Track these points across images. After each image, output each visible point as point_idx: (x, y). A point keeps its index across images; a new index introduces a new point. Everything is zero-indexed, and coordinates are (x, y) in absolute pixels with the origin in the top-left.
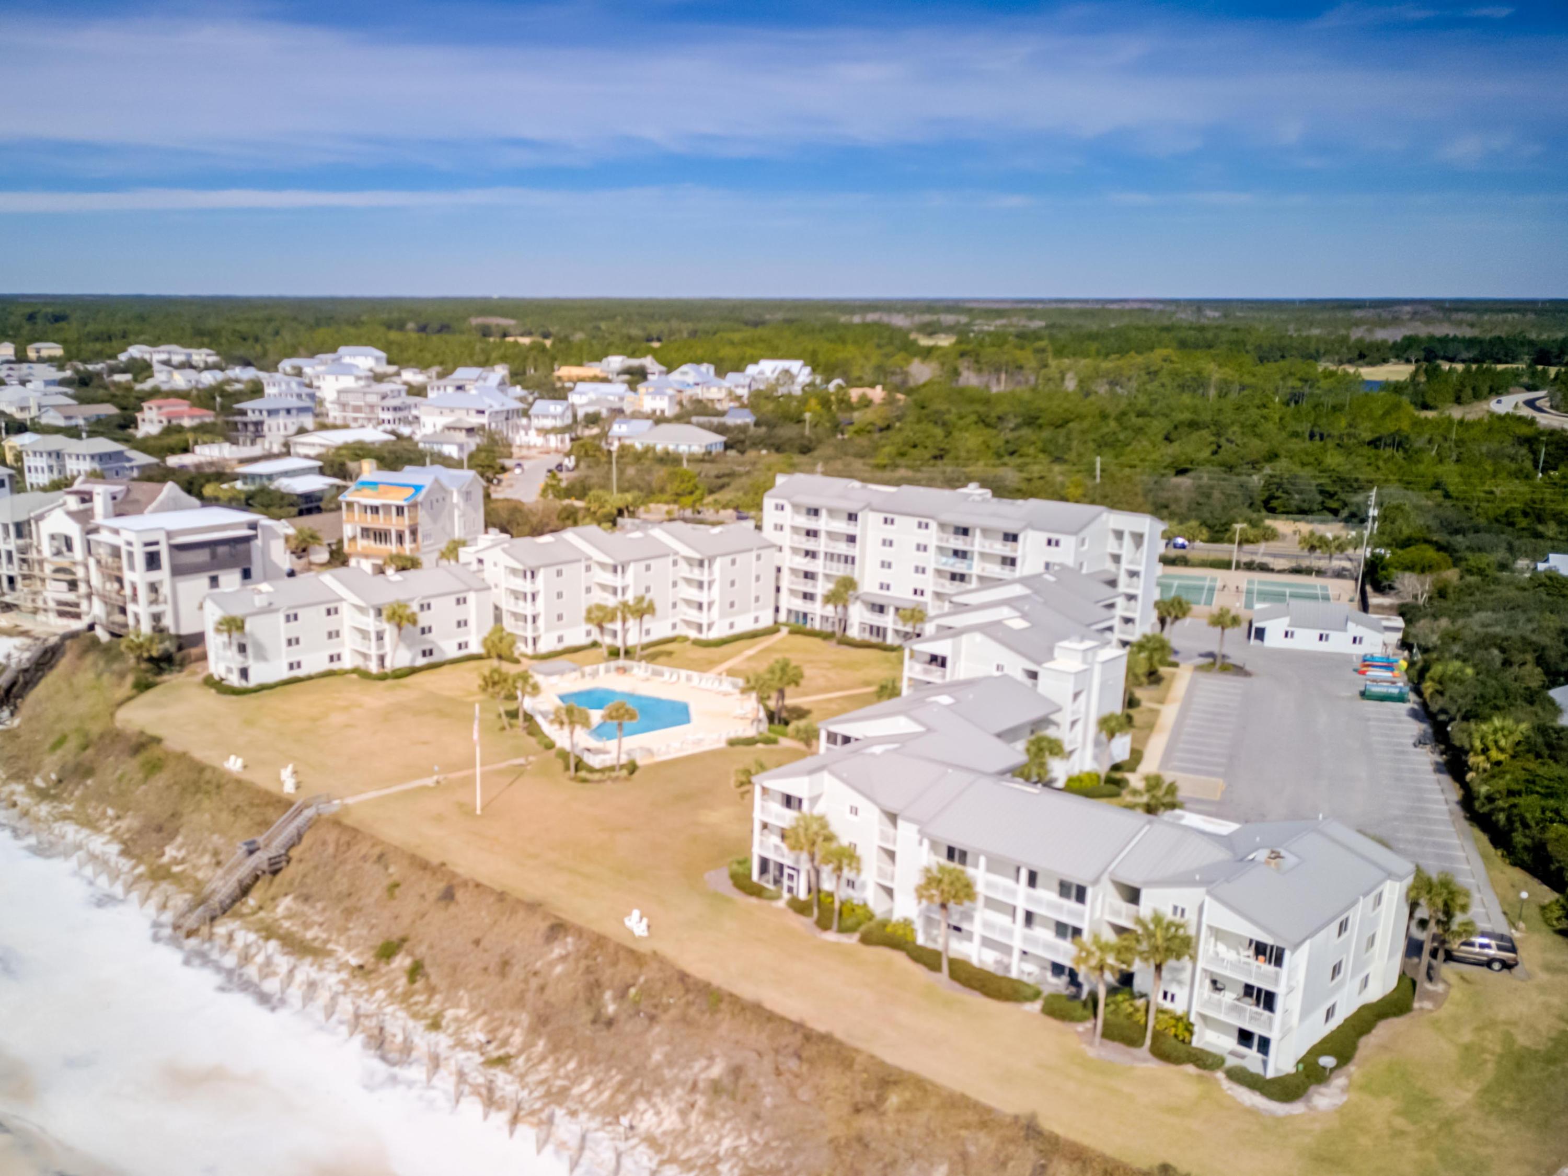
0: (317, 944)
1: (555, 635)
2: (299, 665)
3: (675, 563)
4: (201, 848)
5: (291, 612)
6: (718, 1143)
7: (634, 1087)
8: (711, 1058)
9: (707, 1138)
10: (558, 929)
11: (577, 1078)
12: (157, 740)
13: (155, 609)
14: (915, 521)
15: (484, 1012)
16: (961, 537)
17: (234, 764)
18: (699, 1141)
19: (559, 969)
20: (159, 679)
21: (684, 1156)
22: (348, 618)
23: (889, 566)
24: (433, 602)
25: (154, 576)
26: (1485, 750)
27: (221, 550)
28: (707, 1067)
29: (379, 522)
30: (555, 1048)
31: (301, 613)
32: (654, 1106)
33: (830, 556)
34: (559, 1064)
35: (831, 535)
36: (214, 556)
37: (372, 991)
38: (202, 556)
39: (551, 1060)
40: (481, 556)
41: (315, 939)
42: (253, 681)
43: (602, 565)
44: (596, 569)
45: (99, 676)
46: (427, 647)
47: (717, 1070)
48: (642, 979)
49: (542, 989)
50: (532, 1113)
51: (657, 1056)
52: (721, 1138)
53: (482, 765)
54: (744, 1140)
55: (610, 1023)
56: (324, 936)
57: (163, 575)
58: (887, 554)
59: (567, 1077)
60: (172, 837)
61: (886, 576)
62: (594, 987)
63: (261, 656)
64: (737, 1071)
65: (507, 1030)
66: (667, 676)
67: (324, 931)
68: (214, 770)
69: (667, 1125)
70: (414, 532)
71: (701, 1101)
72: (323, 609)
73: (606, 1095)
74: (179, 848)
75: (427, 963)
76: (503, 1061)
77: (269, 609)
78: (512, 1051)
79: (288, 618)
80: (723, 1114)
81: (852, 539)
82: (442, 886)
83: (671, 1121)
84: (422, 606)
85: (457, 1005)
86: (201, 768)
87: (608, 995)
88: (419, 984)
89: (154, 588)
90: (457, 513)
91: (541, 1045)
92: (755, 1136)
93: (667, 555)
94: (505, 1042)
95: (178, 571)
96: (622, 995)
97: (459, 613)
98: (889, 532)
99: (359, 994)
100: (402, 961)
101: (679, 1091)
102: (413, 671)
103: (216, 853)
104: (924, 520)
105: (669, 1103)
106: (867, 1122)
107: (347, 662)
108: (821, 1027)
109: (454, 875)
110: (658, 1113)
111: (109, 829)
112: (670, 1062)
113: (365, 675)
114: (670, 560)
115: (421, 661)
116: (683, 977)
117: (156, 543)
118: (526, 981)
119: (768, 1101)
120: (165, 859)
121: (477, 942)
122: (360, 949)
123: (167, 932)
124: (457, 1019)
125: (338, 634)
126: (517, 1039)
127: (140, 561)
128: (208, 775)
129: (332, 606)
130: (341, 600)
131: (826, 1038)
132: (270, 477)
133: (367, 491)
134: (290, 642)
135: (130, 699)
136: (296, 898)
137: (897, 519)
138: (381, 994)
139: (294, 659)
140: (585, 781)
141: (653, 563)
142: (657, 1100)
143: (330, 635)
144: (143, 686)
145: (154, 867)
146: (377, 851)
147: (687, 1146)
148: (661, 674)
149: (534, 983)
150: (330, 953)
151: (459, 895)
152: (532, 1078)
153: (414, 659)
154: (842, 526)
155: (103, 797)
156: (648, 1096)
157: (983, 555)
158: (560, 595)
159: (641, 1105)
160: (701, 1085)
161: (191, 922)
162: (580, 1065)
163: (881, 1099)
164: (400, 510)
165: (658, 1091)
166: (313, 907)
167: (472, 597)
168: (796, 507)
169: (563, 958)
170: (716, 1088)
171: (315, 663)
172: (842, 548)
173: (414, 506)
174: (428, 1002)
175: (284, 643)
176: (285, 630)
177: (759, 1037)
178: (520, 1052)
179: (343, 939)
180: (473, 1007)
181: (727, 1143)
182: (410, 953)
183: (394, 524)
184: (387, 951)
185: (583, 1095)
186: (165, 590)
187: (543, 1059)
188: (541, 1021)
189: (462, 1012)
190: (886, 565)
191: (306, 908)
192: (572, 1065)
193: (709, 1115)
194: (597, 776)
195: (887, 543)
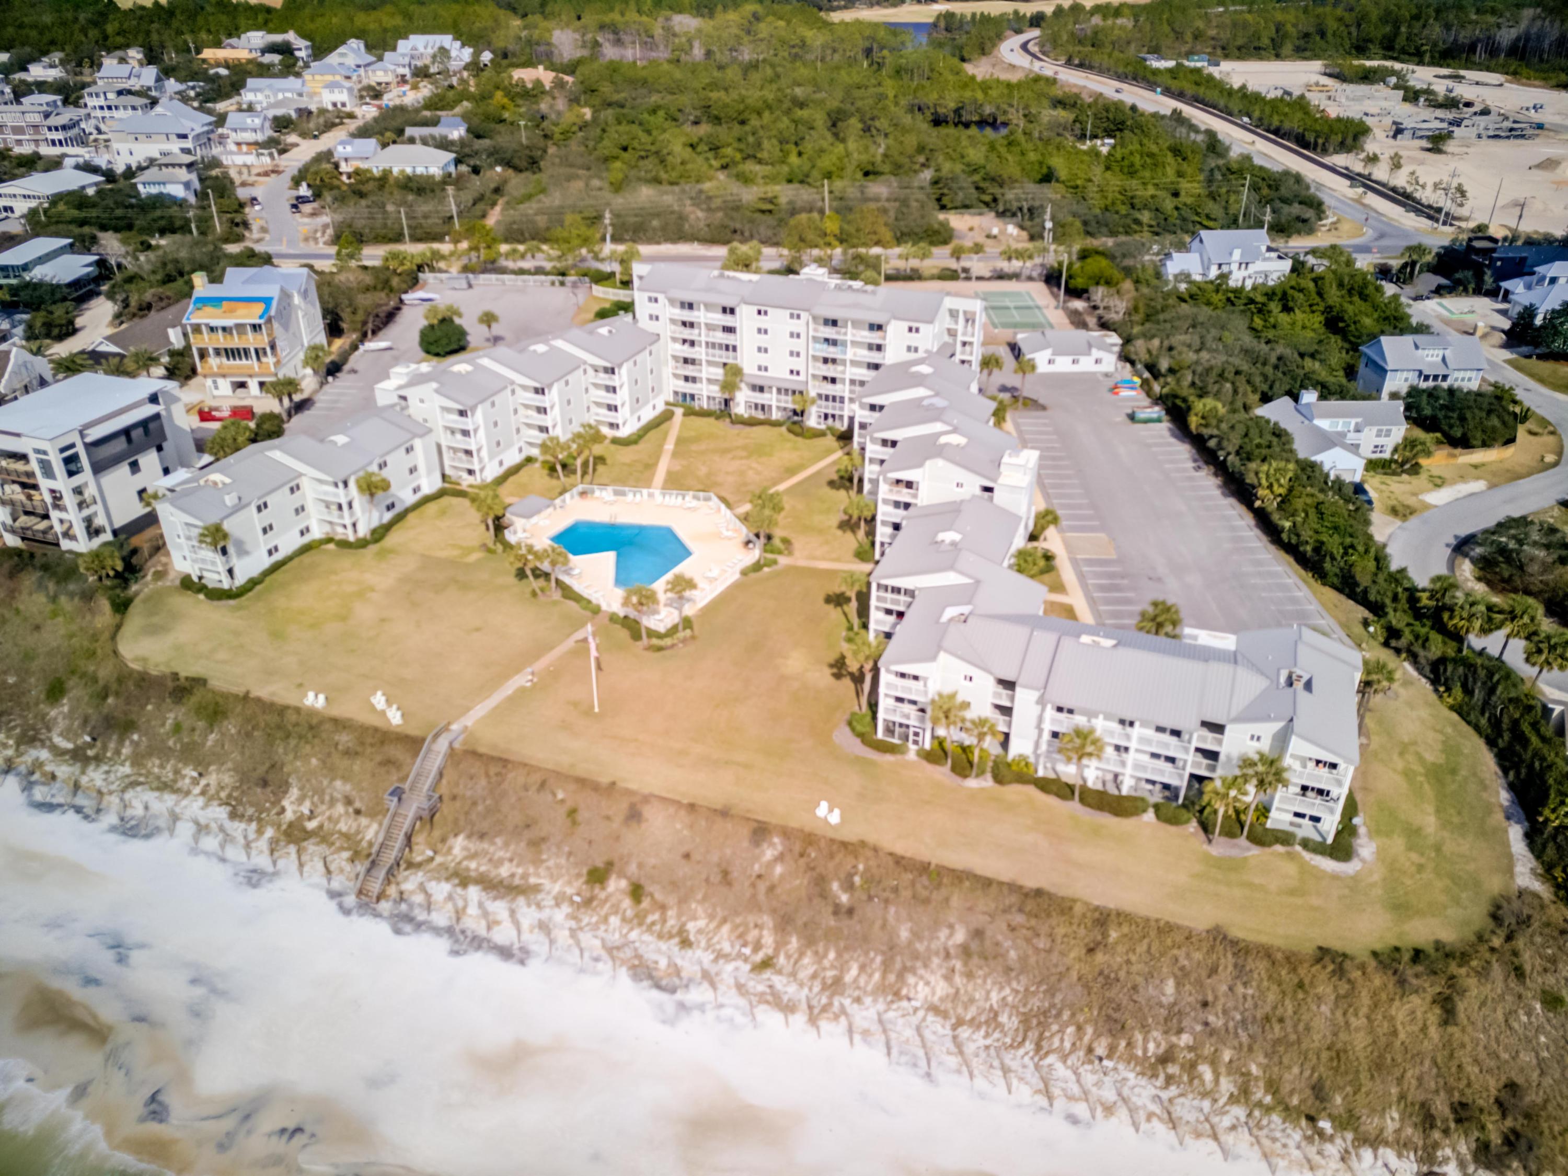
0: (517, 881)
1: (496, 463)
2: (276, 549)
3: (585, 371)
4: (327, 798)
5: (261, 502)
6: (987, 998)
7: (898, 965)
8: (951, 927)
9: (977, 996)
10: (761, 832)
11: (843, 967)
12: (200, 682)
13: (86, 512)
14: (788, 312)
15: (724, 921)
16: (831, 328)
17: (314, 701)
18: (972, 1000)
19: (778, 869)
20: (132, 593)
21: (968, 1017)
22: (310, 492)
23: (766, 351)
24: (389, 458)
25: (78, 480)
26: (1270, 486)
28: (951, 935)
30: (809, 941)
31: (269, 500)
32: (921, 978)
33: (711, 345)
34: (820, 957)
35: (710, 327)
36: (131, 441)
37: (605, 920)
38: (119, 445)
39: (809, 953)
40: (403, 393)
41: (513, 875)
42: (241, 579)
43: (524, 388)
44: (519, 391)
45: (54, 599)
46: (390, 502)
47: (960, 936)
48: (861, 867)
49: (771, 889)
50: (824, 1007)
51: (904, 934)
52: (988, 993)
54: (1007, 991)
55: (850, 912)
56: (520, 871)
57: (85, 476)
58: (762, 340)
59: (833, 967)
60: (283, 790)
61: (763, 359)
62: (820, 882)
63: (243, 552)
64: (978, 934)
65: (754, 933)
66: (630, 496)
67: (518, 866)
68: (298, 710)
69: (939, 993)
70: (273, 347)
71: (958, 965)
72: (286, 489)
73: (877, 976)
74: (300, 800)
75: (643, 882)
76: (766, 964)
77: (241, 506)
78: (770, 952)
79: (259, 509)
80: (981, 973)
81: (729, 330)
82: (624, 806)
83: (942, 988)
84: (380, 467)
85: (694, 918)
87: (835, 886)
88: (646, 903)
89: (80, 493)
90: (300, 314)
91: (794, 943)
92: (1014, 984)
93: (578, 367)
94: (757, 947)
95: (98, 469)
96: (849, 886)
97: (408, 461)
98: (763, 322)
99: (595, 927)
100: (616, 885)
101: (936, 961)
102: (384, 530)
103: (348, 801)
104: (796, 312)
105: (932, 972)
106: (1102, 959)
107: (316, 534)
109: (629, 792)
110: (927, 983)
111: (197, 790)
112: (916, 935)
113: (344, 544)
114: (581, 370)
115: (388, 517)
116: (899, 861)
117: (71, 447)
118: (753, 885)
119: (1013, 954)
120: (289, 815)
121: (687, 856)
122: (566, 878)
123: (350, 900)
124: (700, 931)
125: (303, 508)
126: (768, 939)
127: (57, 467)
128: (292, 717)
129: (293, 484)
130: (300, 475)
133: (209, 310)
134: (265, 531)
135: (118, 627)
136: (469, 837)
137: (770, 310)
138: (614, 921)
139: (271, 545)
141: (569, 377)
142: (921, 971)
143: (297, 511)
144: (122, 606)
145: (284, 827)
146: (536, 778)
147: (966, 1008)
148: (624, 495)
149: (762, 887)
150: (537, 889)
151: (648, 812)
152: (804, 974)
153: (382, 518)
154: (720, 319)
155: (159, 750)
156: (913, 970)
157: (854, 343)
158: (495, 424)
159: (911, 980)
160: (952, 951)
161: (375, 887)
162: (839, 955)
164: (256, 328)
165: (919, 964)
166: (494, 844)
167: (418, 443)
168: (670, 301)
169: (780, 858)
170: (965, 951)
171: (289, 543)
172: (721, 337)
173: (269, 321)
174: (664, 921)
175: (260, 532)
176: (258, 521)
177: (985, 903)
178: (777, 950)
179: (542, 871)
180: (711, 917)
181: (995, 997)
182: (621, 875)
183: (251, 341)
184: (597, 876)
185: (856, 980)
186: (91, 492)
187: (802, 954)
188: (785, 919)
189: (701, 923)
190: (762, 350)
191: (485, 845)
192: (832, 955)
193: (969, 975)
194: (666, 641)
195: (762, 331)
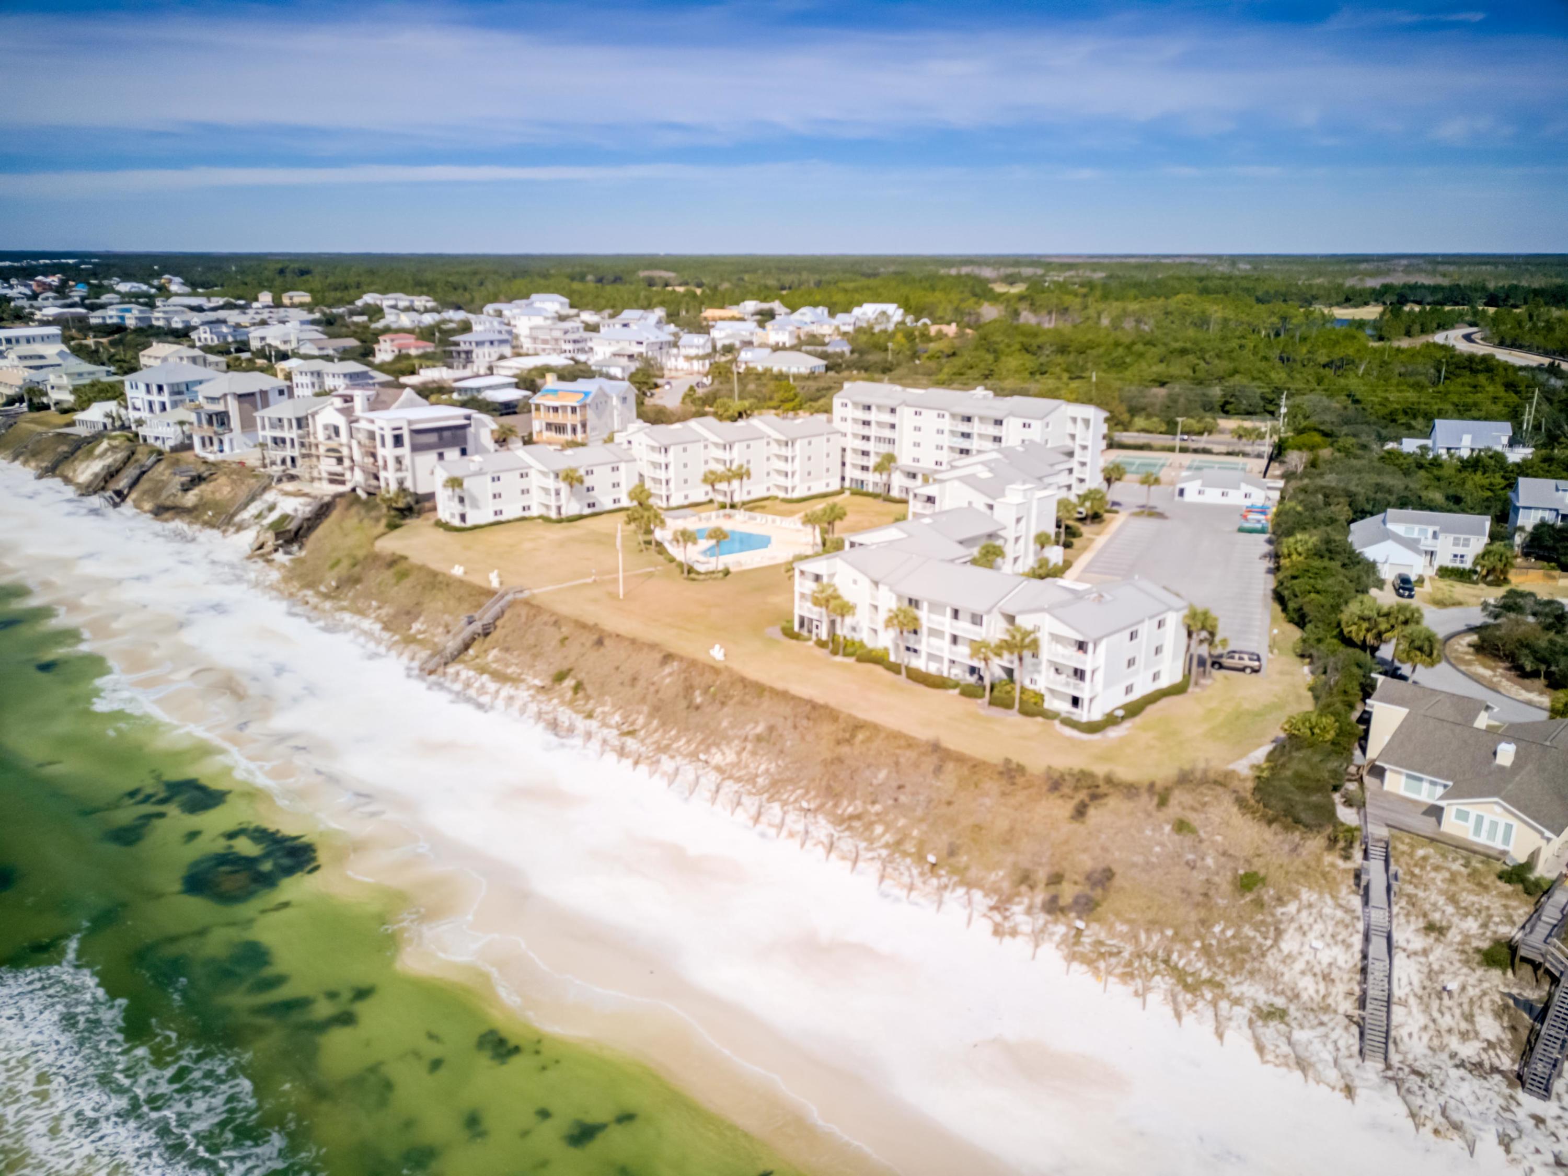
0: (514, 676)
1: (682, 495)
2: (501, 512)
3: (768, 444)
4: (436, 623)
5: (496, 475)
6: (757, 768)
7: (710, 741)
8: (757, 723)
9: (752, 765)
10: (668, 658)
11: (677, 738)
12: (404, 558)
13: (400, 475)
14: (935, 413)
15: (620, 708)
16: (966, 423)
17: (458, 571)
18: (746, 766)
19: (668, 680)
20: (403, 522)
21: (737, 775)
22: (535, 481)
23: (919, 445)
24: (595, 470)
25: (399, 451)
26: (1289, 555)
27: (447, 434)
28: (754, 728)
29: (558, 419)
30: (663, 724)
31: (502, 476)
32: (721, 750)
33: (879, 439)
34: (665, 732)
35: (879, 424)
36: (441, 438)
37: (550, 700)
38: (433, 438)
39: (661, 731)
40: (630, 438)
41: (513, 673)
42: (470, 522)
43: (716, 445)
44: (711, 447)
45: (361, 521)
46: (591, 501)
47: (760, 729)
48: (718, 683)
49: (657, 692)
50: (648, 758)
51: (725, 724)
52: (760, 764)
53: (624, 571)
54: (773, 765)
55: (697, 708)
56: (519, 671)
57: (405, 451)
58: (917, 437)
59: (670, 739)
60: (416, 618)
61: (916, 453)
62: (689, 689)
63: (475, 505)
64: (771, 729)
65: (634, 716)
66: (759, 520)
67: (519, 668)
68: (444, 575)
69: (728, 760)
70: (584, 426)
71: (749, 746)
72: (518, 474)
73: (693, 746)
74: (422, 624)
75: (585, 682)
76: (631, 733)
77: (480, 473)
78: (637, 727)
79: (493, 479)
80: (761, 752)
81: (893, 426)
82: (595, 637)
83: (731, 757)
84: (587, 473)
85: (604, 705)
86: (435, 574)
87: (697, 693)
88: (580, 695)
89: (399, 460)
90: (616, 413)
91: (655, 723)
92: (780, 762)
93: (762, 438)
94: (633, 723)
95: (416, 448)
96: (706, 691)
97: (614, 476)
98: (918, 421)
99: (541, 702)
100: (569, 683)
101: (736, 742)
102: (581, 517)
103: (446, 626)
104: (942, 412)
105: (731, 748)
106: (845, 750)
107: (535, 512)
108: (821, 700)
109: (602, 631)
110: (723, 754)
111: (374, 615)
112: (732, 726)
113: (547, 519)
114: (765, 441)
115: (587, 511)
116: (743, 680)
117: (400, 428)
118: (647, 688)
119: (789, 743)
120: (413, 631)
121: (617, 668)
122: (542, 677)
123: (416, 672)
124: (603, 713)
125: (528, 491)
126: (641, 720)
127: (389, 441)
128: (440, 578)
129: (524, 471)
130: (530, 467)
131: (825, 707)
132: (479, 390)
133: (550, 397)
134: (495, 496)
135: (384, 534)
136: (501, 650)
137: (924, 412)
138: (555, 701)
139: (498, 508)
140: (694, 580)
141: (752, 443)
142: (724, 747)
143: (523, 492)
144: (393, 527)
145: (405, 636)
146: (554, 618)
147: (739, 770)
148: (754, 519)
149: (652, 689)
150: (523, 681)
151: (607, 642)
152: (648, 741)
153: (582, 509)
154: (887, 418)
155: (369, 596)
156: (718, 745)
157: (981, 436)
158: (685, 466)
159: (714, 750)
160: (750, 737)
161: (431, 665)
162: (679, 732)
163: (853, 736)
164: (574, 410)
165: (724, 742)
166: (512, 654)
167: (622, 466)
168: (855, 404)
169: (670, 674)
170: (759, 739)
171: (512, 511)
172: (887, 433)
173: (584, 407)
174: (586, 704)
175: (491, 496)
176: (492, 488)
177: (786, 709)
178: (642, 728)
179: (531, 672)
180: (613, 705)
181: (763, 768)
182: (574, 677)
183: (569, 419)
184: (560, 677)
185: (679, 748)
186: (407, 462)
187: (656, 730)
188: (656, 710)
189: (607, 709)
190: (917, 445)
191: (507, 656)
192: (673, 733)
193: (754, 753)
194: (702, 577)
195: (917, 429)
